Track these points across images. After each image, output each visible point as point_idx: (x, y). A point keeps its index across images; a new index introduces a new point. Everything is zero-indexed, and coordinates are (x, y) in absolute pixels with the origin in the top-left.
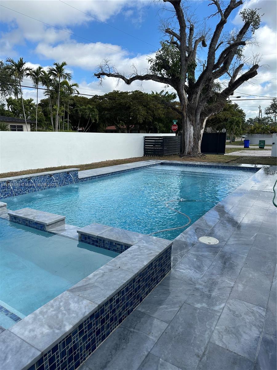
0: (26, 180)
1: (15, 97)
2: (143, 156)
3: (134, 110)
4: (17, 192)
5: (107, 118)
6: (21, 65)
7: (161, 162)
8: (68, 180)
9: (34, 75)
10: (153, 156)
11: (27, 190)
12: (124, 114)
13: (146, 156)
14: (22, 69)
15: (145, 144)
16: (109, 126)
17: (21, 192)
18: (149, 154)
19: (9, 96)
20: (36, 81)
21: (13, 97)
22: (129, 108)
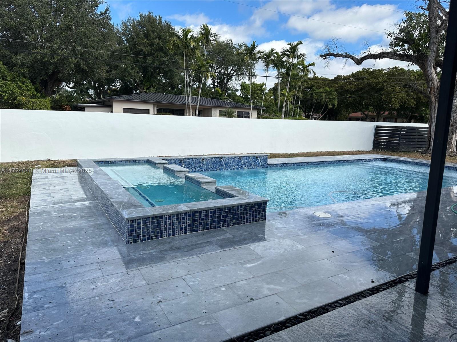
0: (218, 159)
1: (248, 82)
2: (371, 149)
3: (387, 92)
4: (210, 168)
5: (350, 103)
6: (253, 49)
7: (383, 158)
8: (256, 164)
9: (265, 58)
10: (384, 151)
11: (218, 167)
12: (373, 98)
13: (375, 150)
14: (254, 52)
15: (375, 135)
16: (354, 112)
17: (213, 169)
18: (379, 148)
19: (242, 80)
20: (267, 65)
21: (247, 81)
22: (381, 89)
